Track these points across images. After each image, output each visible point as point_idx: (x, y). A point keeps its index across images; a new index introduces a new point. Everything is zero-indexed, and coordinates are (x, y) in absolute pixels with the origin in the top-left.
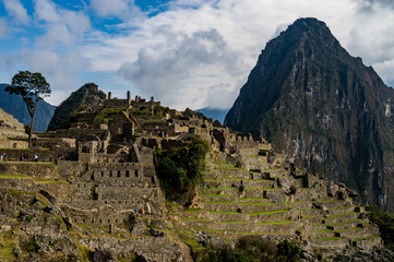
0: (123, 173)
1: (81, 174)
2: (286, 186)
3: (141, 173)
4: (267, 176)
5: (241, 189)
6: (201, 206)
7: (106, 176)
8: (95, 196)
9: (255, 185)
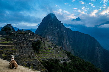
0: (27, 47)
1: (19, 48)
2: (53, 48)
3: (30, 47)
4: (49, 46)
5: (46, 49)
6: (40, 53)
7: (24, 48)
8: (23, 52)
9: (48, 48)
